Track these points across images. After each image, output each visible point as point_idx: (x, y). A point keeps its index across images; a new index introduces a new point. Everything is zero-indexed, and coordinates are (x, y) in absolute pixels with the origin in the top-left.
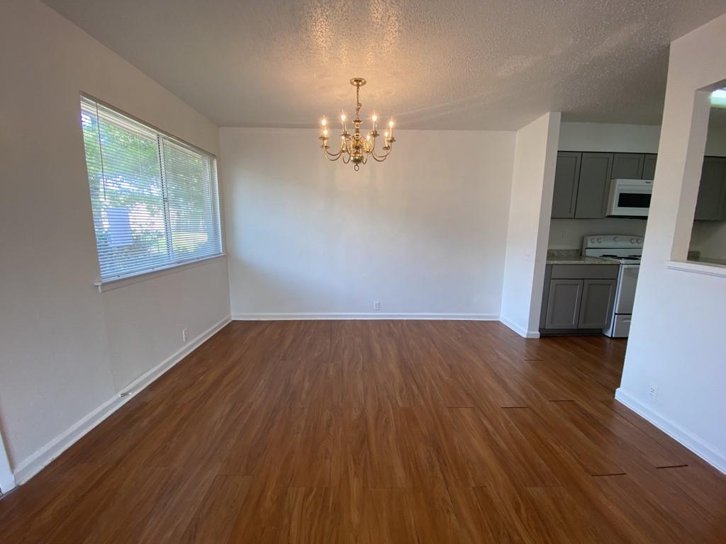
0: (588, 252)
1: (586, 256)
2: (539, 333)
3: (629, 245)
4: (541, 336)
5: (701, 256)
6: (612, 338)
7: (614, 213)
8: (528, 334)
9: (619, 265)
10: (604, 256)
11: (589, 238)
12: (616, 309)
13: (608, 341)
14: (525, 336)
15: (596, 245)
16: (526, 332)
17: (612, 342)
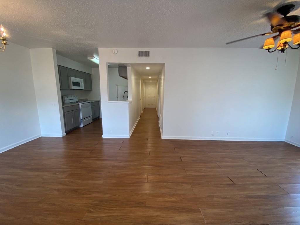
0: (66, 102)
1: (65, 103)
2: (65, 133)
3: (74, 98)
4: (66, 134)
5: (88, 100)
6: (82, 127)
7: (73, 88)
8: (63, 135)
9: (79, 104)
10: (71, 102)
11: (65, 96)
12: (81, 118)
13: (81, 128)
14: (62, 136)
15: (67, 99)
16: (62, 135)
17: (83, 128)
